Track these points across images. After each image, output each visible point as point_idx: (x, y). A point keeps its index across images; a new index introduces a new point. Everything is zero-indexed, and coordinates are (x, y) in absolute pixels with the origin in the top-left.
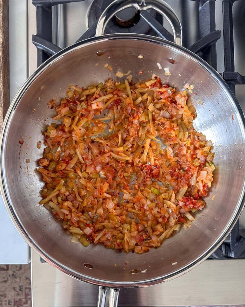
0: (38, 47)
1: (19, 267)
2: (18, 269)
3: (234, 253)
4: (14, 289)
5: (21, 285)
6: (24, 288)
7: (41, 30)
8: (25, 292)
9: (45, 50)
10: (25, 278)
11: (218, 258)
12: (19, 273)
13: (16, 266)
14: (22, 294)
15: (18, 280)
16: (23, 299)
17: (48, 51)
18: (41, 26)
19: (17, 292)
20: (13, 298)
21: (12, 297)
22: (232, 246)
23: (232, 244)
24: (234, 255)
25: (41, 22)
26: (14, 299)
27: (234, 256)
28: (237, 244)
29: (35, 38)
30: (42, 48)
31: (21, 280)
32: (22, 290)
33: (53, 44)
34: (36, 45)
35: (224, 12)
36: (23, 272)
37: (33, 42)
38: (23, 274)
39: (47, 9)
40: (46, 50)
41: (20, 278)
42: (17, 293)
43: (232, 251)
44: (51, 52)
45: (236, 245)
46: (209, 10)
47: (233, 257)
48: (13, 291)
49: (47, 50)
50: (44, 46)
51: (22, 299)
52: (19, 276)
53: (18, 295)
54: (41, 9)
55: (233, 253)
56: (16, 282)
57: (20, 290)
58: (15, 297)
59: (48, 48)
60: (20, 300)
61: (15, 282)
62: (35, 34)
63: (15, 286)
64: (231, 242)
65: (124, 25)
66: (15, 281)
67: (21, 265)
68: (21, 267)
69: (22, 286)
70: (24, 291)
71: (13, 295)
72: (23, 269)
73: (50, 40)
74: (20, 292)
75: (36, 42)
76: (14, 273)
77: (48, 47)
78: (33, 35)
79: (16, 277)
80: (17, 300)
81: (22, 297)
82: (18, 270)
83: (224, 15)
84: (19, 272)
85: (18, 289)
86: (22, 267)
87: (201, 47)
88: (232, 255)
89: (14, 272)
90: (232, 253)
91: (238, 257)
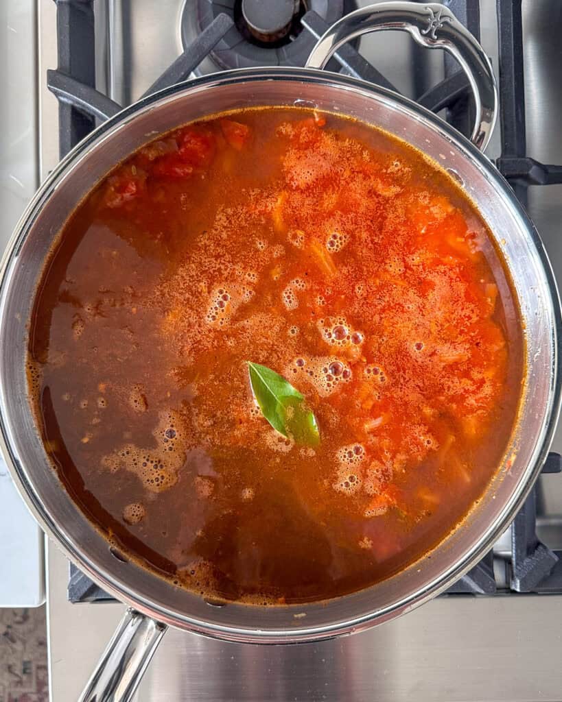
0: (62, 99)
1: (20, 614)
2: (18, 618)
3: (520, 582)
4: (10, 668)
5: (26, 659)
6: (34, 669)
7: (67, 58)
8: (37, 678)
9: (76, 105)
10: (36, 643)
11: (483, 592)
12: (21, 631)
13: (14, 611)
14: (31, 682)
15: (18, 646)
16: (32, 693)
17: (84, 108)
18: (67, 48)
19: (17, 675)
20: (7, 691)
21: (4, 689)
22: (517, 564)
23: (516, 560)
24: (521, 585)
25: (67, 40)
26: (10, 694)
27: (521, 588)
28: (527, 560)
29: (53, 78)
30: (70, 102)
31: (27, 646)
32: (28, 671)
33: (97, 92)
34: (57, 94)
35: (500, 14)
36: (31, 626)
37: (49, 88)
38: (30, 631)
39: (82, 8)
40: (81, 107)
41: (24, 642)
42: (16, 679)
43: (517, 576)
44: (93, 110)
45: (525, 564)
46: (466, 9)
47: (518, 590)
48: (6, 675)
49: (84, 105)
50: (75, 97)
51: (29, 695)
52: (21, 636)
53: (19, 685)
54: (67, 9)
55: (518, 581)
56: (14, 651)
57: (24, 672)
58: (13, 690)
59: (84, 102)
60: (25, 695)
61: (10, 651)
62: (54, 67)
63: (10, 663)
64: (514, 555)
65: (266, 39)
66: (12, 648)
67: (26, 610)
68: (25, 614)
69: (29, 662)
70: (34, 673)
71: (6, 684)
72: (31, 620)
73: (91, 83)
74: (25, 678)
75: (56, 88)
76: (10, 631)
77: (83, 100)
78: (49, 71)
79: (13, 641)
80: (15, 696)
81: (30, 689)
82: (19, 623)
83: (500, 23)
84: (21, 628)
85: (18, 670)
86: (30, 613)
87: (445, 99)
88: (516, 587)
89: (9, 627)
90: (515, 581)
91: (529, 591)
